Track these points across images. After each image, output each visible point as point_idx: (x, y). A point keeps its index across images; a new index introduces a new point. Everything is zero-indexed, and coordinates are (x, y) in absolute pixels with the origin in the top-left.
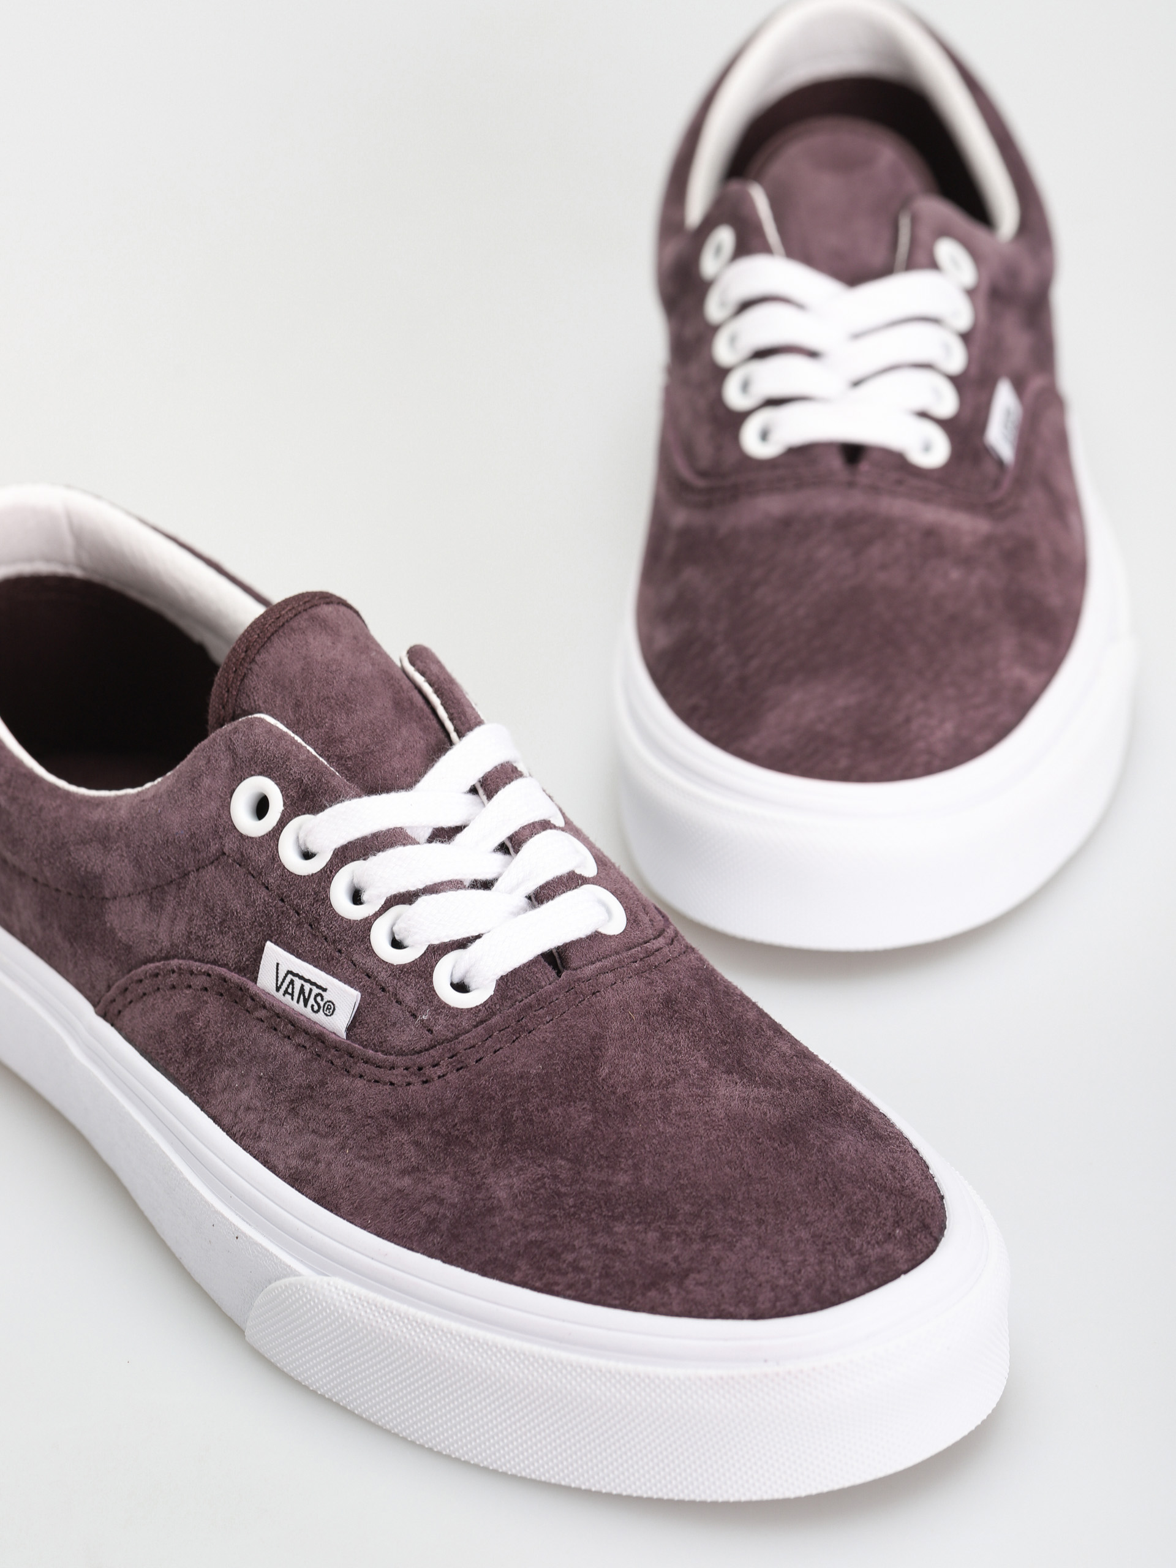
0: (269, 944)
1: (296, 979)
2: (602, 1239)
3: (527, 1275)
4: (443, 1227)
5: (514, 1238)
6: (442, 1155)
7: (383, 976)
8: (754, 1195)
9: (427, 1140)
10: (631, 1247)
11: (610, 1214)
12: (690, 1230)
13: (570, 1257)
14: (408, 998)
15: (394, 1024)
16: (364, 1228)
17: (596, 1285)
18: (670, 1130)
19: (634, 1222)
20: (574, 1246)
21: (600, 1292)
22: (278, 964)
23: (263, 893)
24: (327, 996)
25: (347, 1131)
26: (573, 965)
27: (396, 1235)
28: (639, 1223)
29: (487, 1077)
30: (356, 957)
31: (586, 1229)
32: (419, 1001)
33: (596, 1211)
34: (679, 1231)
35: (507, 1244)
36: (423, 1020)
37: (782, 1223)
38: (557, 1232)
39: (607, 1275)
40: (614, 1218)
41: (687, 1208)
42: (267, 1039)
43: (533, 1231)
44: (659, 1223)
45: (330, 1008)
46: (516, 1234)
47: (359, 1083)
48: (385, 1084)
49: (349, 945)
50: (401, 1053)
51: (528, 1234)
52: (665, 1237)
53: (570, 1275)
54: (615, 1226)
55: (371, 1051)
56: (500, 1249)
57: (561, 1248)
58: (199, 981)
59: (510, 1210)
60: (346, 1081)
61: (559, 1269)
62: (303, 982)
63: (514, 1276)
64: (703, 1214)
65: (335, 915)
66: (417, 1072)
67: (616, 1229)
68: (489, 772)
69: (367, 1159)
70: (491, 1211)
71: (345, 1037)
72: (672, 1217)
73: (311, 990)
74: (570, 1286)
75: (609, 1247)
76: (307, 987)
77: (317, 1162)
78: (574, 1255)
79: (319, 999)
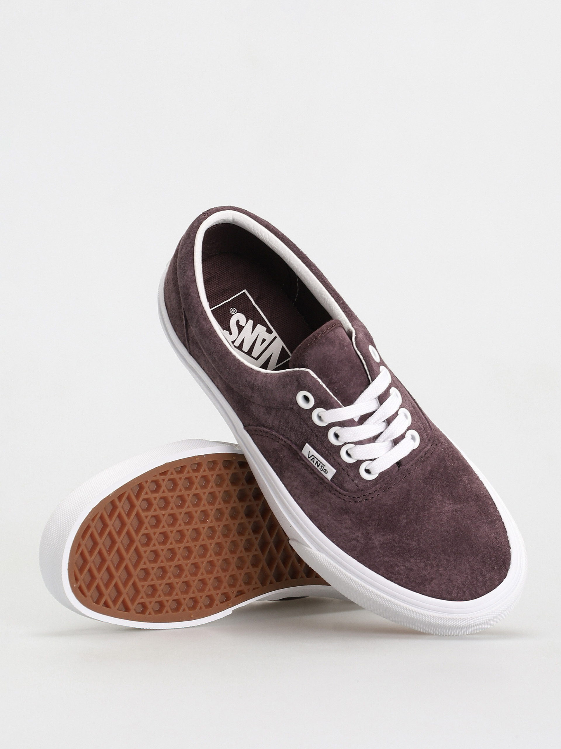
0: (307, 444)
1: (315, 458)
2: (407, 564)
3: (383, 572)
4: (358, 549)
5: (380, 559)
6: (359, 526)
7: (344, 466)
8: (454, 550)
9: (354, 520)
10: (415, 568)
11: (410, 555)
12: (434, 562)
13: (397, 569)
14: (351, 475)
15: (346, 482)
16: (333, 542)
17: (404, 580)
18: (430, 528)
19: (417, 559)
20: (398, 565)
21: (406, 583)
22: (309, 452)
23: (305, 426)
24: (325, 468)
25: (329, 509)
26: (403, 464)
27: (343, 548)
28: (419, 559)
29: (374, 504)
30: (335, 457)
31: (402, 560)
32: (355, 476)
33: (406, 554)
34: (430, 563)
35: (378, 560)
36: (355, 483)
37: (461, 561)
38: (393, 559)
39: (408, 578)
40: (411, 557)
41: (433, 555)
42: (304, 470)
43: (386, 557)
44: (424, 560)
45: (326, 471)
46: (381, 558)
47: (334, 496)
48: (342, 499)
49: (333, 453)
50: (347, 491)
51: (384, 558)
52: (426, 565)
53: (397, 575)
54: (411, 560)
55: (339, 488)
56: (376, 562)
57: (394, 565)
58: (283, 443)
59: (379, 549)
60: (329, 494)
61: (393, 572)
62: (317, 460)
63: (380, 572)
64: (438, 557)
65: (329, 442)
66: (353, 498)
67: (411, 561)
68: (381, 395)
69: (335, 520)
70: (373, 548)
71: (330, 480)
72: (428, 558)
73: (320, 464)
74: (396, 579)
75: (409, 567)
76: (319, 463)
77: (319, 515)
78: (398, 568)
79: (322, 467)
